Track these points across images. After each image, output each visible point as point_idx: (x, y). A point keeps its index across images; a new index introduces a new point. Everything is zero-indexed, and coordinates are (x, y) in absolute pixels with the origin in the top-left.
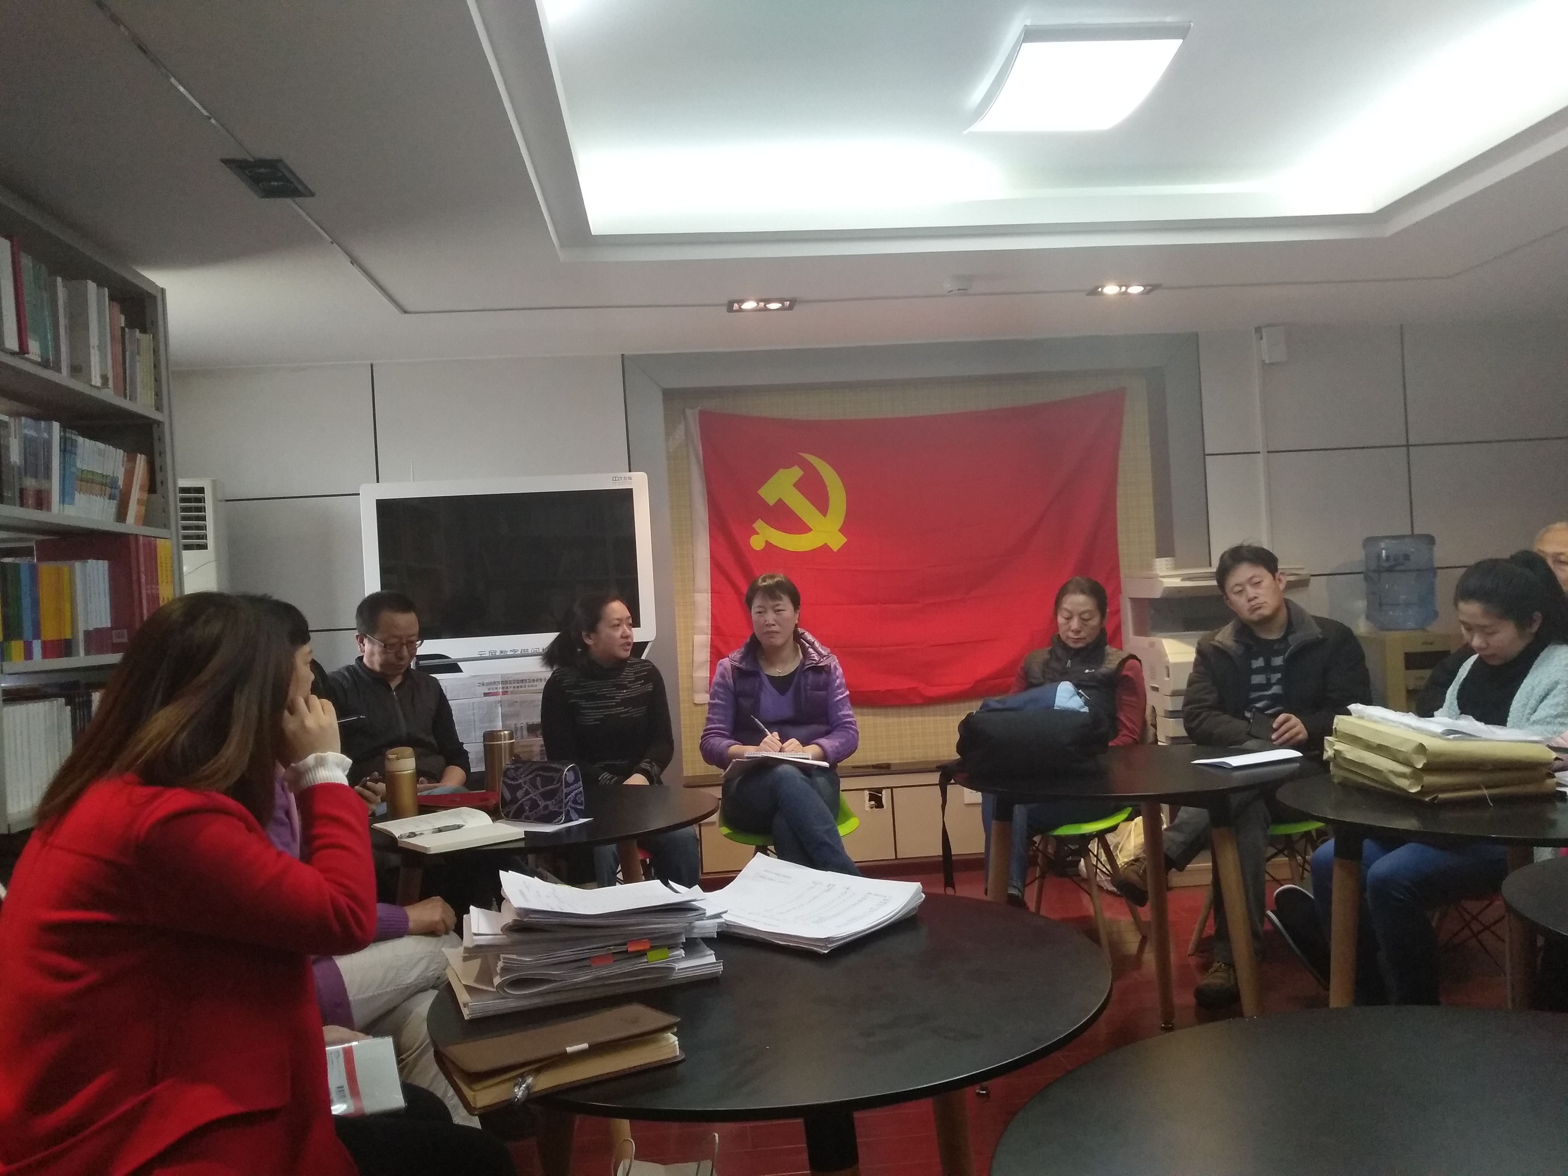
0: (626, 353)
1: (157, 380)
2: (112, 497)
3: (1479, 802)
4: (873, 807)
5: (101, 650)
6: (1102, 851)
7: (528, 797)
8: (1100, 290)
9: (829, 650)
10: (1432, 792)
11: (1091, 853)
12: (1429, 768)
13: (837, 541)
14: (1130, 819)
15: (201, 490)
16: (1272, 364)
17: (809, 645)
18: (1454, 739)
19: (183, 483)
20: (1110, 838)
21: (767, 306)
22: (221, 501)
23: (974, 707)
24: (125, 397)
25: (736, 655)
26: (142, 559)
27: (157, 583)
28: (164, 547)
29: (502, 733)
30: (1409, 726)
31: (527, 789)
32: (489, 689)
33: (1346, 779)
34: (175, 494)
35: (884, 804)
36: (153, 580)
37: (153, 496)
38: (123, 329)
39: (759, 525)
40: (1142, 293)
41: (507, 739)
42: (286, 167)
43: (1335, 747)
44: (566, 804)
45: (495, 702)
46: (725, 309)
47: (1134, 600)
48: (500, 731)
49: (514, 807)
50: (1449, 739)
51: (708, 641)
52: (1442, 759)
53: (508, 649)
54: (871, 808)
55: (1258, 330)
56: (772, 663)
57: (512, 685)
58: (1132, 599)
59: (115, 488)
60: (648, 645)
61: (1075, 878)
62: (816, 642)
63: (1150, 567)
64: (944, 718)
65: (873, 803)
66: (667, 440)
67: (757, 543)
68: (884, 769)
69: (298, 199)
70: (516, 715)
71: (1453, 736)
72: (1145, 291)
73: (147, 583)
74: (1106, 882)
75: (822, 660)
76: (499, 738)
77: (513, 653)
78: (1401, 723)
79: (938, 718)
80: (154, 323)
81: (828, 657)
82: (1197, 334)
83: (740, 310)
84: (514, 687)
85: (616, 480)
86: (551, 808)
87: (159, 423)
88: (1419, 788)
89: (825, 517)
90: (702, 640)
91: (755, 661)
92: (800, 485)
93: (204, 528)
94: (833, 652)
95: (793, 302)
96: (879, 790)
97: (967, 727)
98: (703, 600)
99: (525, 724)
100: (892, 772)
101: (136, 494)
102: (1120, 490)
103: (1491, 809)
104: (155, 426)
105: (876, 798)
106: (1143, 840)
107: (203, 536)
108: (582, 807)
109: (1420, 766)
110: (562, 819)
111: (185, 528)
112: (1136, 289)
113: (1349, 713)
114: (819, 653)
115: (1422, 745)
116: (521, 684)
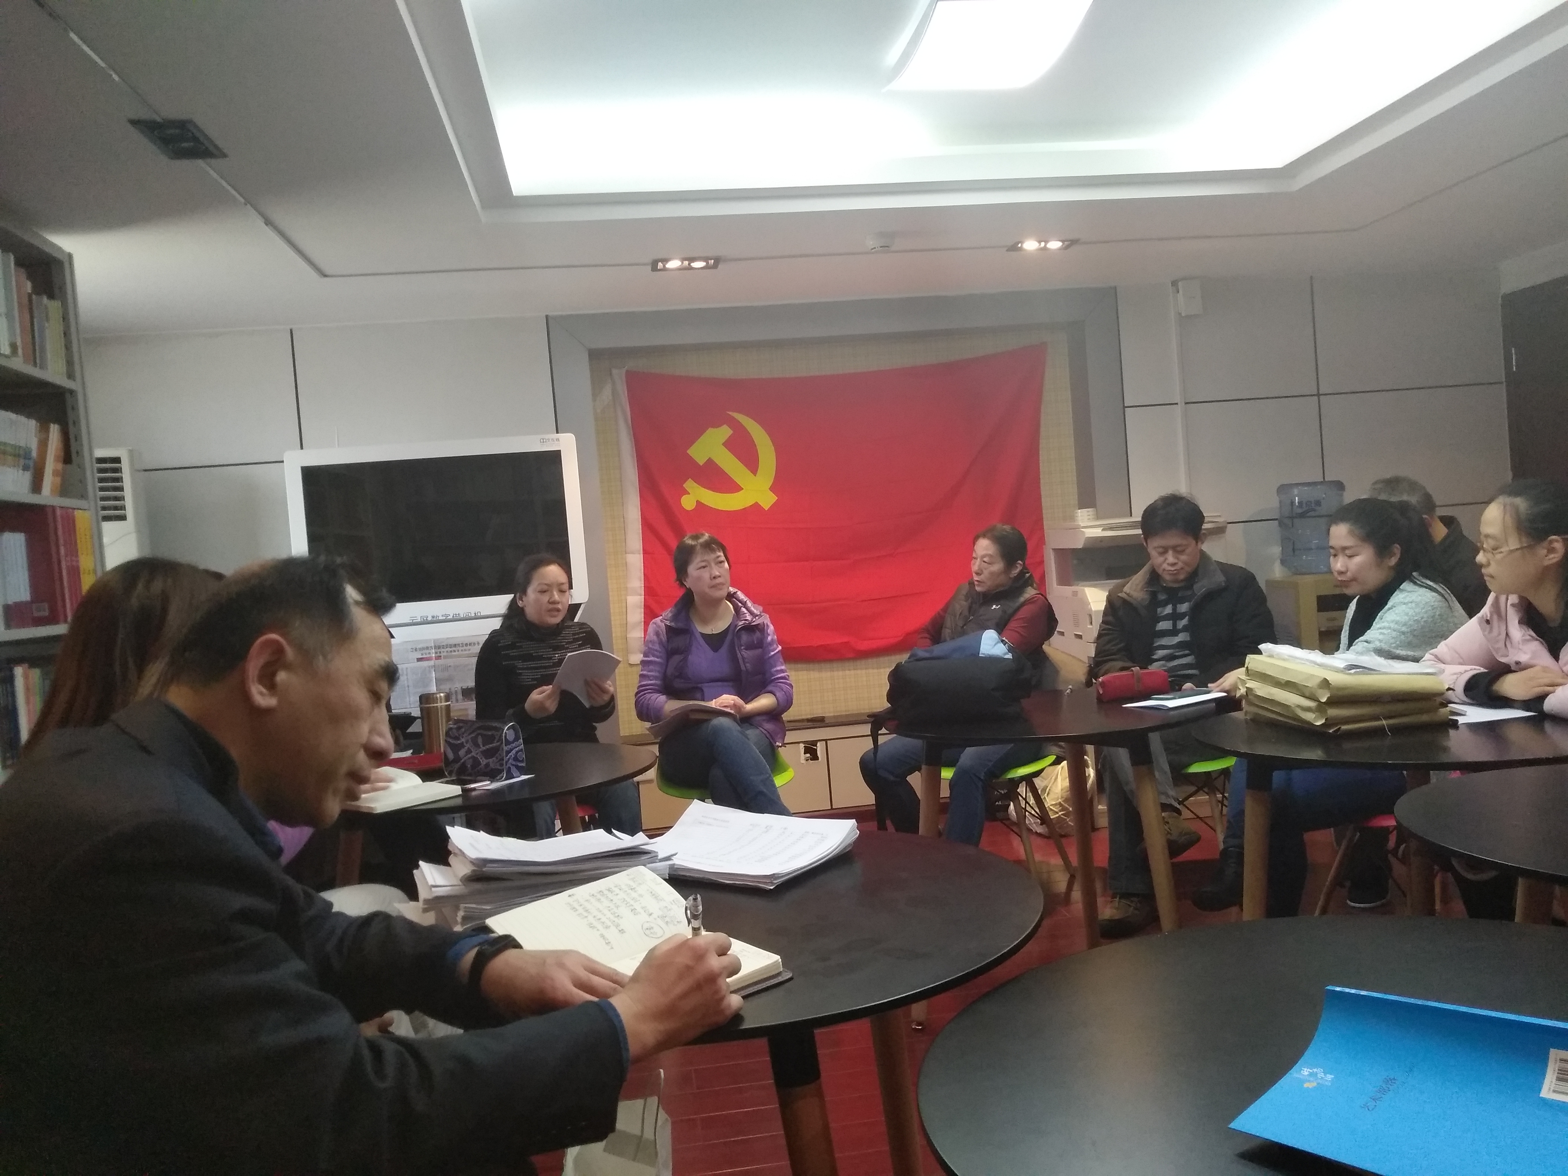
0: (550, 314)
1: (68, 347)
2: (25, 468)
3: (1378, 732)
4: (808, 760)
5: (22, 624)
6: (1030, 794)
7: (470, 756)
8: (1020, 245)
9: (761, 608)
10: (1336, 724)
11: (1020, 797)
12: (1332, 702)
13: (767, 500)
14: (1057, 762)
15: (117, 460)
16: (1188, 317)
17: (742, 604)
18: (1355, 673)
19: (100, 453)
20: (1037, 781)
21: (691, 264)
22: (139, 471)
23: (903, 658)
24: (35, 365)
25: (668, 613)
26: (60, 532)
27: (77, 556)
28: (83, 519)
29: (438, 696)
30: (1315, 663)
31: (468, 748)
32: (422, 655)
33: (1257, 714)
34: (92, 464)
35: (819, 756)
36: (73, 551)
37: (69, 466)
38: (30, 295)
39: (690, 485)
40: (1060, 249)
41: (443, 701)
42: (196, 127)
43: (1247, 685)
44: (507, 762)
45: (429, 667)
46: (649, 268)
47: (1058, 552)
48: (436, 694)
49: (457, 766)
50: (1350, 674)
51: (641, 602)
52: (1346, 692)
53: (440, 614)
54: (807, 760)
55: (1174, 283)
56: (705, 621)
57: (445, 650)
58: (1054, 550)
59: (30, 459)
60: (581, 606)
61: (1007, 822)
62: (748, 601)
63: (1073, 518)
64: (875, 671)
65: (808, 755)
66: (594, 400)
67: (688, 503)
68: (818, 722)
69: (209, 160)
70: (450, 679)
71: (1355, 670)
72: (1064, 246)
73: (66, 556)
74: (1034, 825)
75: (754, 620)
76: (435, 700)
77: (444, 618)
78: (1307, 660)
79: (871, 671)
80: (62, 288)
81: (760, 616)
82: (1115, 288)
83: (664, 269)
84: (447, 652)
85: (543, 442)
86: (492, 766)
87: (72, 392)
88: (1323, 721)
89: (755, 476)
90: (635, 600)
91: (688, 619)
92: (729, 444)
93: (122, 498)
94: (764, 611)
95: (718, 261)
96: (814, 743)
97: (896, 677)
98: (636, 561)
99: (460, 688)
100: (826, 725)
101: (51, 465)
102: (1043, 443)
103: (1390, 738)
104: (68, 395)
105: (811, 750)
106: (1068, 784)
107: (121, 507)
108: (523, 764)
109: (1324, 700)
110: (503, 776)
111: (103, 499)
112: (1055, 245)
113: (1259, 652)
114: (751, 613)
115: (1326, 679)
116: (454, 649)
